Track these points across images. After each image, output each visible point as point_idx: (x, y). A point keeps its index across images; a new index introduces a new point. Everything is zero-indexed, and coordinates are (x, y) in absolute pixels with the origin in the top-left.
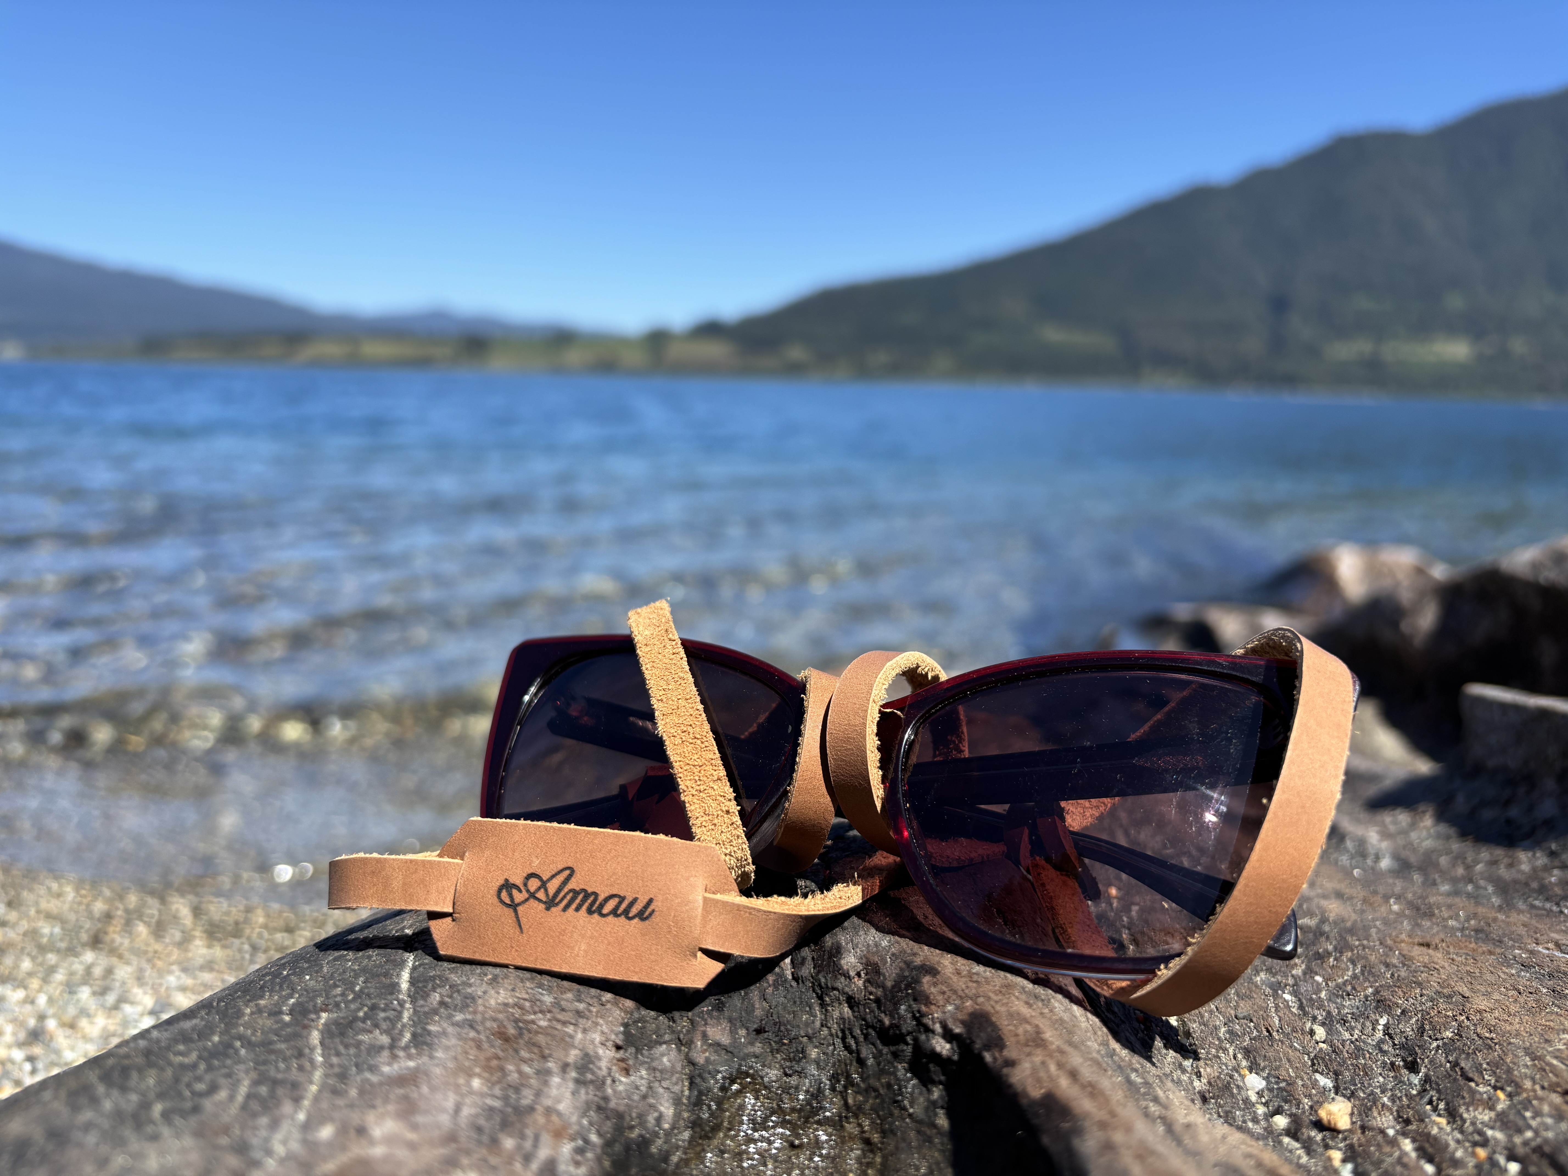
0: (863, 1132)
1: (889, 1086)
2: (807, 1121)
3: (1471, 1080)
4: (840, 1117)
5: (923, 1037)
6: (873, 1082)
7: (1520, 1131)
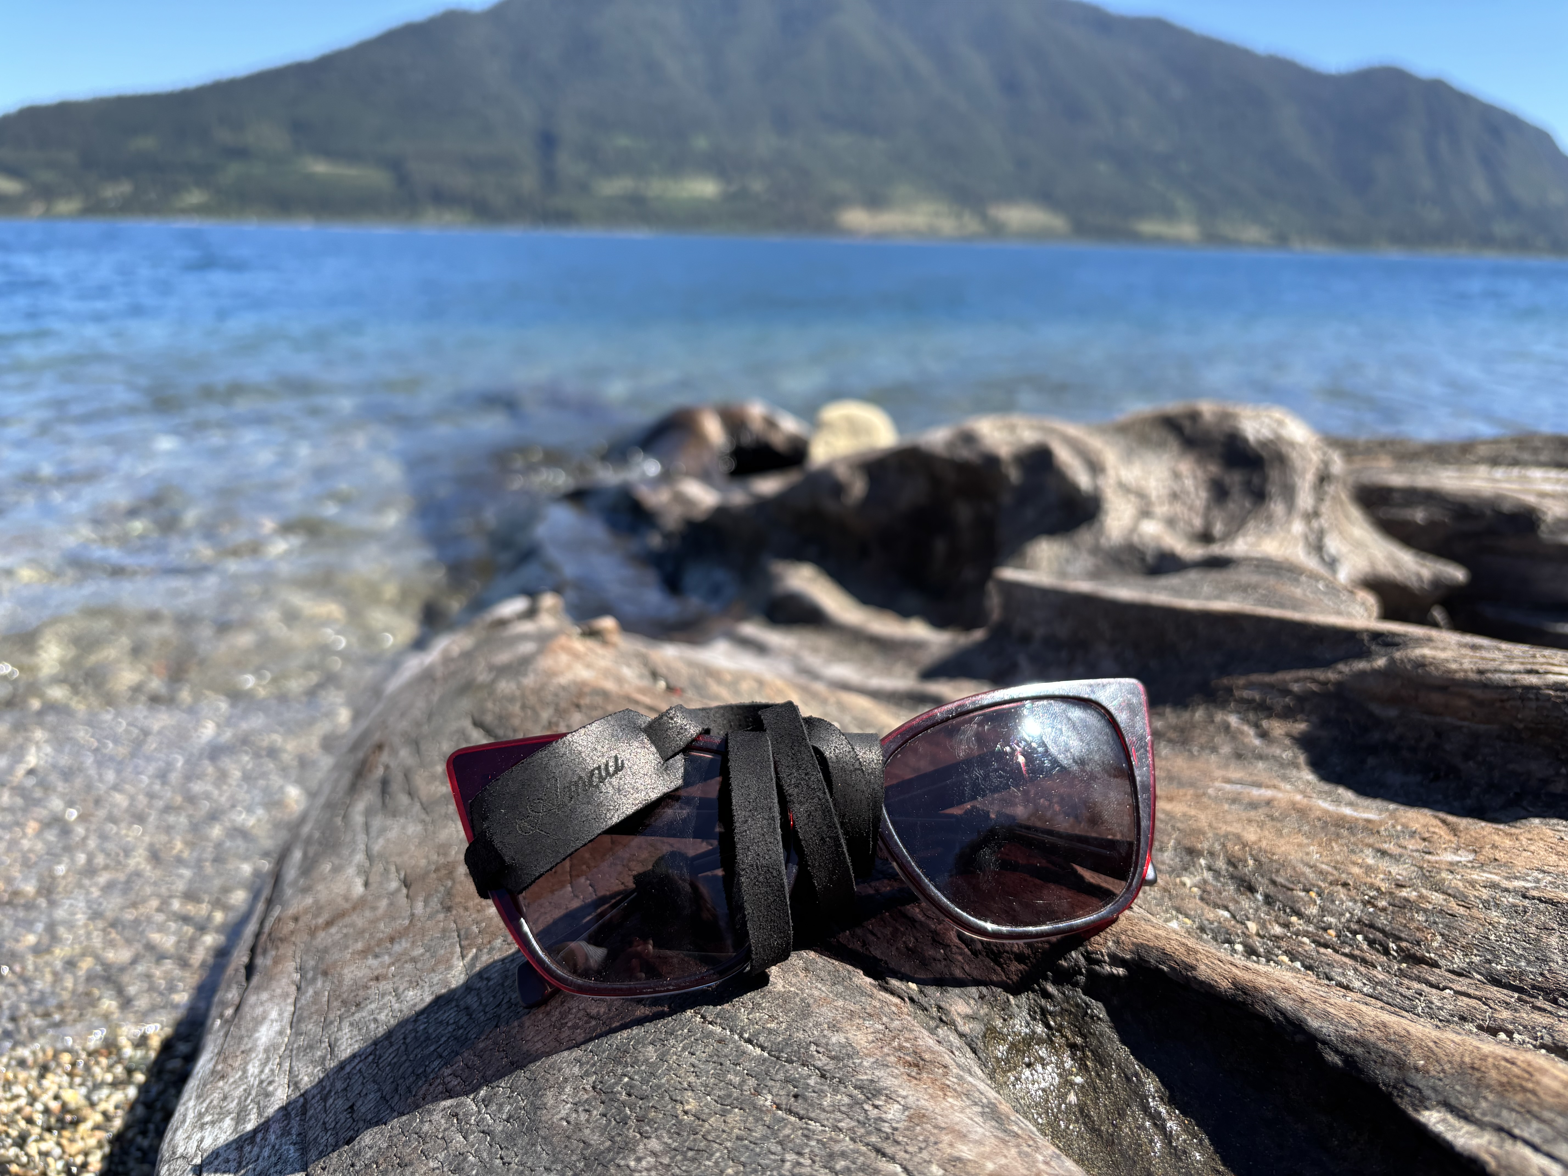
0: (1067, 1039)
1: (1077, 1005)
2: (1029, 1045)
3: (1292, 890)
4: (1047, 1035)
5: (1097, 967)
6: (1065, 1005)
7: (1343, 915)
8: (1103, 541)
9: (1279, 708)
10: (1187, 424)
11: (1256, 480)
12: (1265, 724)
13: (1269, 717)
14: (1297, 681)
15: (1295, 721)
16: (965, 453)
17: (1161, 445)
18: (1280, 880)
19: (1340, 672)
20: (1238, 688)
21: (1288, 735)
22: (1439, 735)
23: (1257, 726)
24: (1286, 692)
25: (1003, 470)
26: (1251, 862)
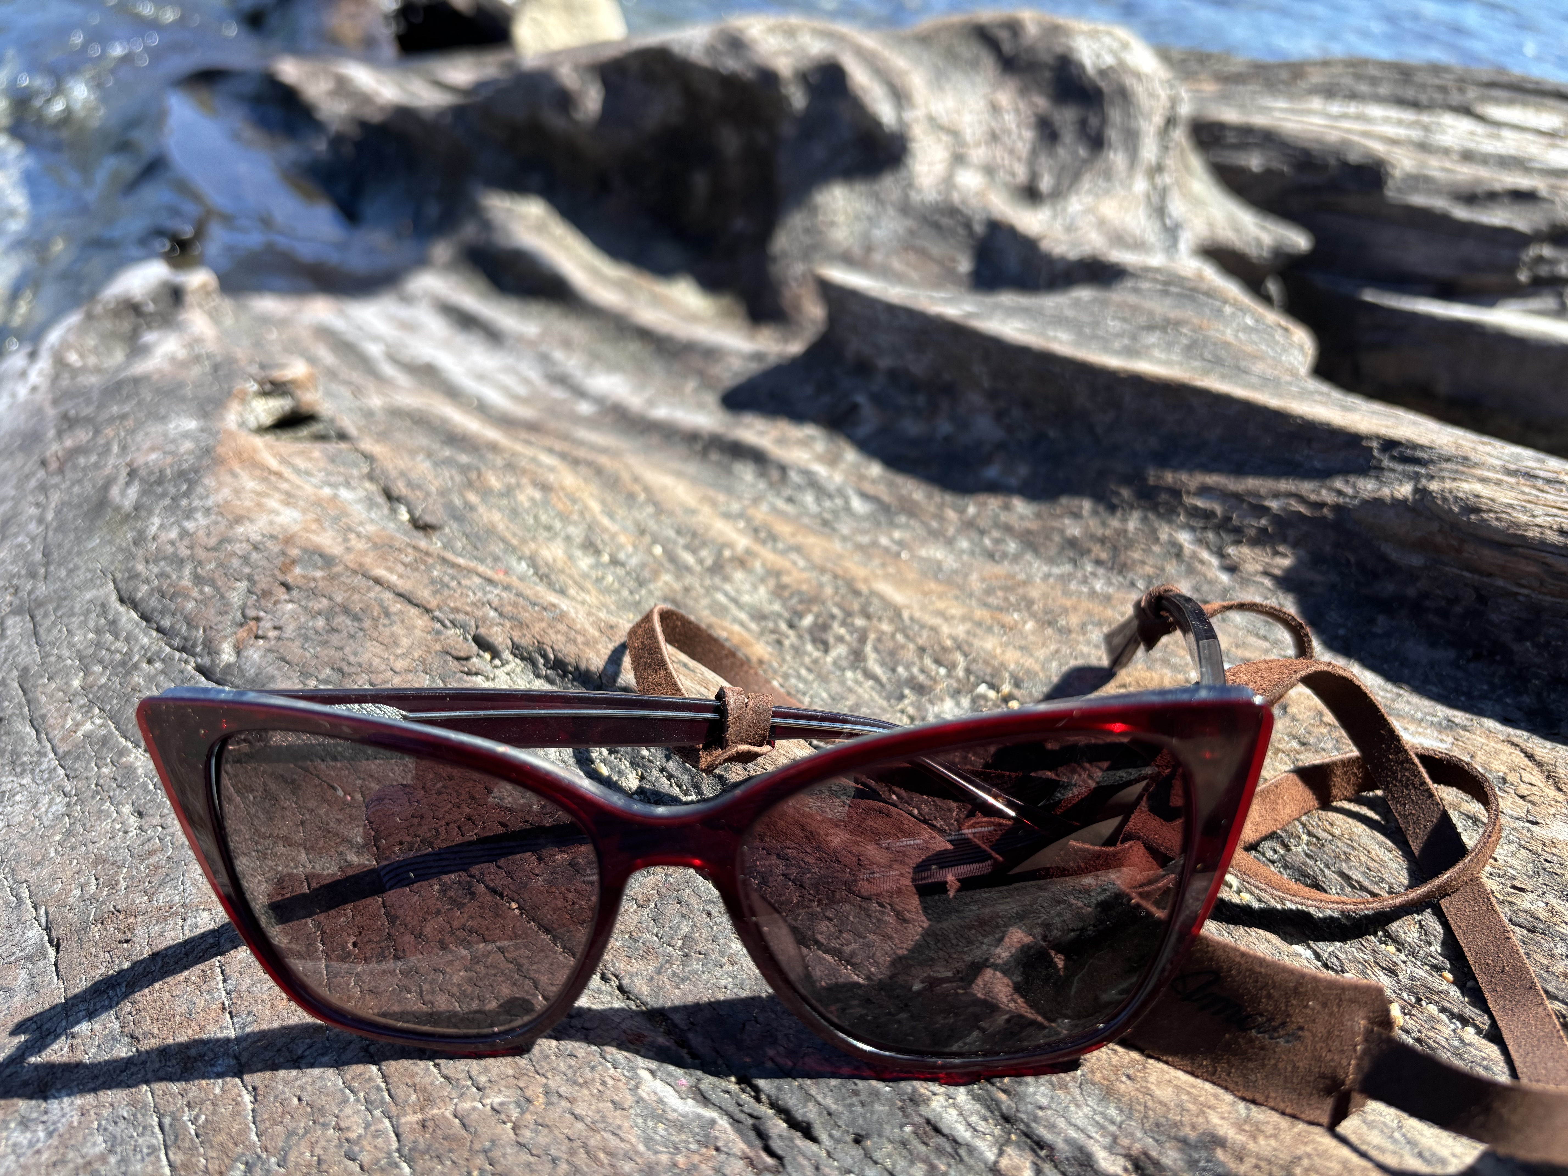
8: (915, 197)
9: (1252, 532)
10: (1003, 35)
11: (1094, 121)
12: (1231, 550)
13: (1238, 542)
14: (1276, 495)
15: (1276, 553)
16: (731, 64)
17: (974, 65)
18: (1356, 875)
19: (1340, 493)
20: (1188, 493)
21: (1266, 573)
22: (1482, 599)
23: (1221, 554)
24: (1261, 510)
25: (783, 91)
26: (1305, 837)
